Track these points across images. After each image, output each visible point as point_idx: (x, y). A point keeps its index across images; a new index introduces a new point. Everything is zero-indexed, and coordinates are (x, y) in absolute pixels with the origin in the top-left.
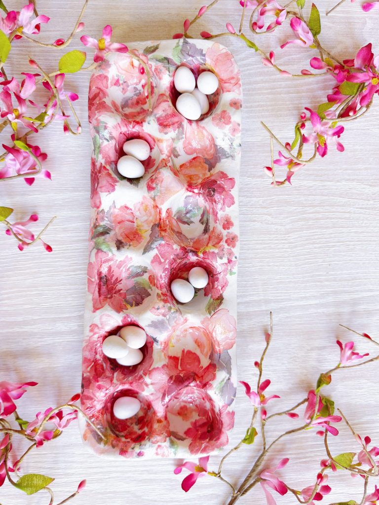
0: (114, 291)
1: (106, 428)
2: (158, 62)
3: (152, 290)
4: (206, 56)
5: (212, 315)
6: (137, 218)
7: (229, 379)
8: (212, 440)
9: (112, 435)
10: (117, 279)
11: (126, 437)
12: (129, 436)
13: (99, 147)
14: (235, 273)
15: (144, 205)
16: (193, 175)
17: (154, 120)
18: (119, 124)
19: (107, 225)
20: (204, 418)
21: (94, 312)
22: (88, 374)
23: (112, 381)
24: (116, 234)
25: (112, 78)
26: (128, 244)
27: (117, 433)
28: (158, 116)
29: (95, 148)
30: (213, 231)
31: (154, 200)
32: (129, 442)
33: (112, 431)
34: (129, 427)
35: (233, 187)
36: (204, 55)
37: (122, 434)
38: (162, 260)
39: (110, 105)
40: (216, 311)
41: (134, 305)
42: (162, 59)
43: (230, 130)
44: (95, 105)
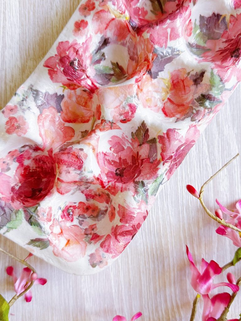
0: (232, 42)
2: (42, 225)
6: (163, 100)
10: (221, 53)
13: (155, 182)
18: (121, 191)
24: (195, 93)
25: (97, 243)
26: (189, 76)
28: (79, 172)
29: (159, 185)
30: (99, 31)
31: (137, 94)
35: (51, 58)
38: (169, 30)
39: (117, 216)
41: (222, 18)
42: (35, 225)
43: (16, 112)
44: (132, 225)
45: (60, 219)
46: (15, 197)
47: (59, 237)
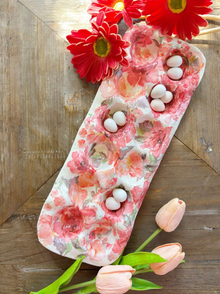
0: (157, 134)
1: (190, 65)
2: (82, 248)
3: (137, 126)
4: (53, 241)
5: (111, 98)
8: (139, 32)
9: (189, 60)
10: (152, 140)
13: (133, 213)
14: (89, 114)
15: (122, 173)
16: (88, 178)
17: (97, 216)
18: (117, 222)
19: (146, 170)
20: (138, 46)
21: (172, 127)
22: (188, 96)
23: (178, 87)
24: (143, 163)
25: (110, 249)
26: (139, 155)
28: (94, 218)
30: (91, 142)
31: (116, 172)
32: (182, 52)
33: (188, 62)
35: (70, 162)
36: (54, 241)
38: (125, 138)
39: (117, 234)
40: (108, 98)
41: (149, 122)
42: (78, 248)
43: (58, 194)
44: (125, 238)
45: (89, 240)
46: (64, 233)
47: (91, 250)
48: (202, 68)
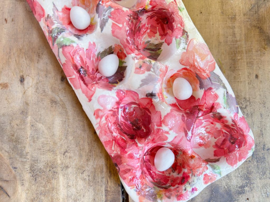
0: (97, 79)
1: (154, 187)
3: (126, 62)
5: (186, 48)
7: (227, 92)
8: (241, 146)
9: (161, 189)
11: (172, 185)
12: (175, 183)
19: (58, 27)
21: (90, 100)
22: (115, 152)
23: (137, 146)
26: (85, 34)
27: (164, 186)
32: (178, 187)
33: (159, 187)
34: (169, 177)
37: (168, 185)
38: (121, 26)
40: (188, 43)
41: (118, 82)
48: (140, 199)
